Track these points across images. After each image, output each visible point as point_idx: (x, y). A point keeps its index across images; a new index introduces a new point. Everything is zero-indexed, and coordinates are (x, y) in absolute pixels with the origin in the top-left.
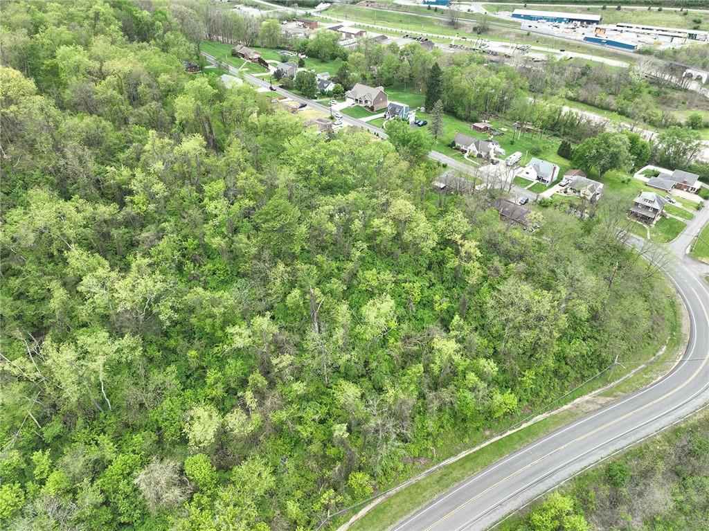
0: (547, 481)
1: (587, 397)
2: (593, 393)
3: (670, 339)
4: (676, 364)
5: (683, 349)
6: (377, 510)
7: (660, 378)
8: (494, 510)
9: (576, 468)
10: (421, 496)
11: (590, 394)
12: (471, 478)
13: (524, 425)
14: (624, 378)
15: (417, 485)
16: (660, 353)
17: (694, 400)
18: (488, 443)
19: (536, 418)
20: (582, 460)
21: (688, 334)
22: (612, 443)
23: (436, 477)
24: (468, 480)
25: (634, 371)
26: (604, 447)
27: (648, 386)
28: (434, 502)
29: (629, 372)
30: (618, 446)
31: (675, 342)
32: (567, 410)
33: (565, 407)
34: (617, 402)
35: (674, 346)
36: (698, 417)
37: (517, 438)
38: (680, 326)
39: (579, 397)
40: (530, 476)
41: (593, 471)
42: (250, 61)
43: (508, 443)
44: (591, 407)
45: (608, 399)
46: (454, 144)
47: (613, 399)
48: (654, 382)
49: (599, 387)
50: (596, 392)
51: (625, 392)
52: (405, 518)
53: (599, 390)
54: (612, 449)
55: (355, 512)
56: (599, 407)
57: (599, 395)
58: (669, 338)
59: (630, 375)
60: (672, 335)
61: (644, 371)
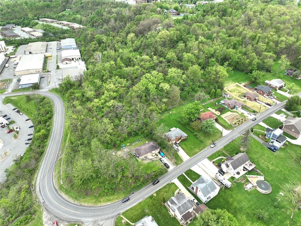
4: (54, 182)
7: (54, 174)
16: (61, 181)
21: (61, 194)
22: (48, 153)
31: (61, 187)
35: (60, 186)
38: (66, 194)
40: (55, 138)
45: (59, 159)
47: (58, 160)
48: (54, 172)
56: (59, 156)
58: (64, 187)
60: (64, 189)
61: (59, 172)
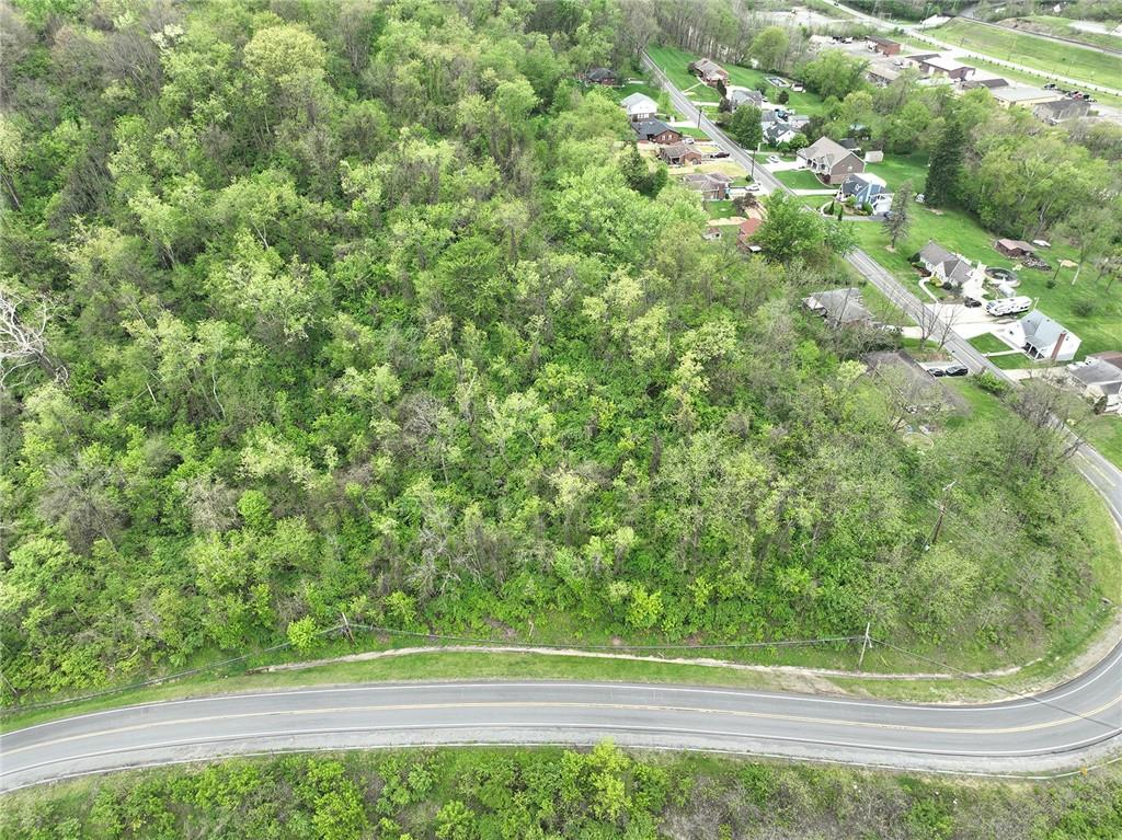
0: (642, 736)
1: (806, 672)
2: (823, 671)
3: (1040, 663)
4: (1009, 699)
5: (1048, 684)
6: (419, 657)
7: (957, 703)
8: (547, 728)
9: (698, 744)
10: (477, 669)
11: (816, 671)
12: (553, 682)
13: (680, 661)
14: (894, 675)
15: (485, 656)
16: (999, 673)
17: (984, 759)
18: (611, 656)
19: (703, 660)
20: (720, 739)
21: (1084, 669)
22: (782, 742)
23: (512, 660)
24: (546, 682)
25: (921, 675)
26: (764, 741)
27: (923, 704)
28: (486, 682)
29: (911, 672)
30: (788, 751)
31: (1045, 670)
32: (759, 672)
33: (760, 668)
34: (846, 699)
35: (1036, 675)
36: (966, 784)
37: (653, 669)
38: (1082, 652)
39: (793, 665)
40: (627, 718)
41: (721, 760)
42: (705, 83)
43: (636, 669)
44: (799, 686)
45: (837, 689)
46: (916, 258)
47: (844, 692)
48: (940, 703)
49: (838, 669)
50: (829, 672)
51: (874, 694)
52: (441, 680)
53: (835, 673)
54: (775, 749)
55: (396, 646)
56: (811, 691)
57: (827, 678)
58: (1040, 659)
59: (907, 677)
60: (1051, 658)
61: (939, 683)
